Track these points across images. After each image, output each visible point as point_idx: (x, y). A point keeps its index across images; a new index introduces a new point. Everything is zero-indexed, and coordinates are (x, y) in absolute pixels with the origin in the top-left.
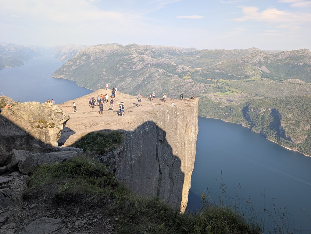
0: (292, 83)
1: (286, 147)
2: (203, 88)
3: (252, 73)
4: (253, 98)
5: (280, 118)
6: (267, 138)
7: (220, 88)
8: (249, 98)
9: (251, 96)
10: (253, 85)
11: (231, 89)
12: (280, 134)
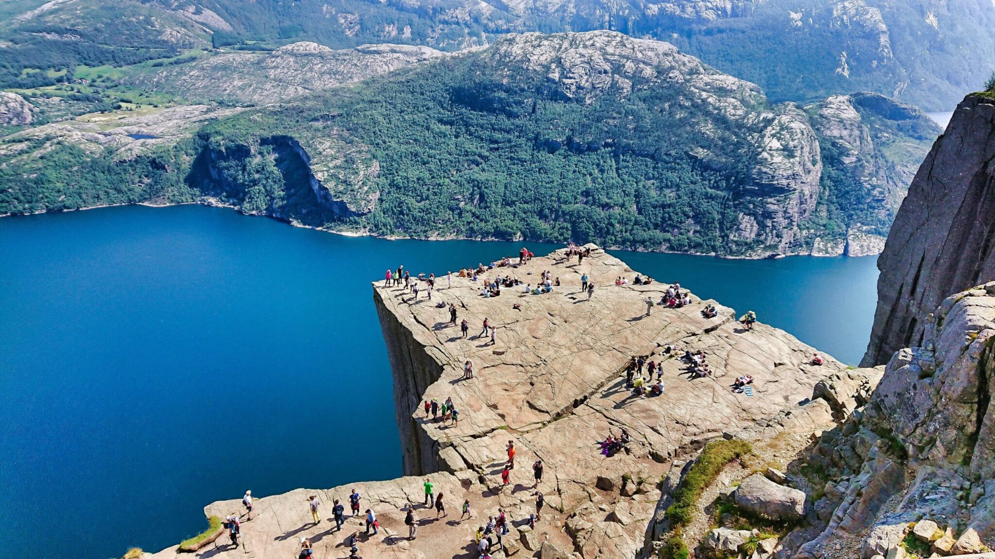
0: (301, 55)
1: (343, 234)
2: (22, 105)
3: (178, 34)
4: (212, 115)
5: (305, 159)
6: (290, 222)
7: (88, 99)
8: (202, 118)
9: (203, 107)
10: (194, 73)
11: (129, 95)
12: (319, 201)
